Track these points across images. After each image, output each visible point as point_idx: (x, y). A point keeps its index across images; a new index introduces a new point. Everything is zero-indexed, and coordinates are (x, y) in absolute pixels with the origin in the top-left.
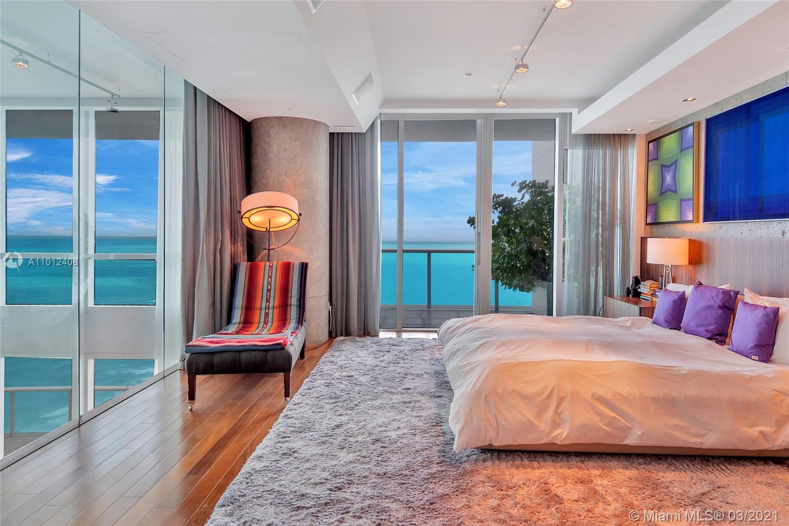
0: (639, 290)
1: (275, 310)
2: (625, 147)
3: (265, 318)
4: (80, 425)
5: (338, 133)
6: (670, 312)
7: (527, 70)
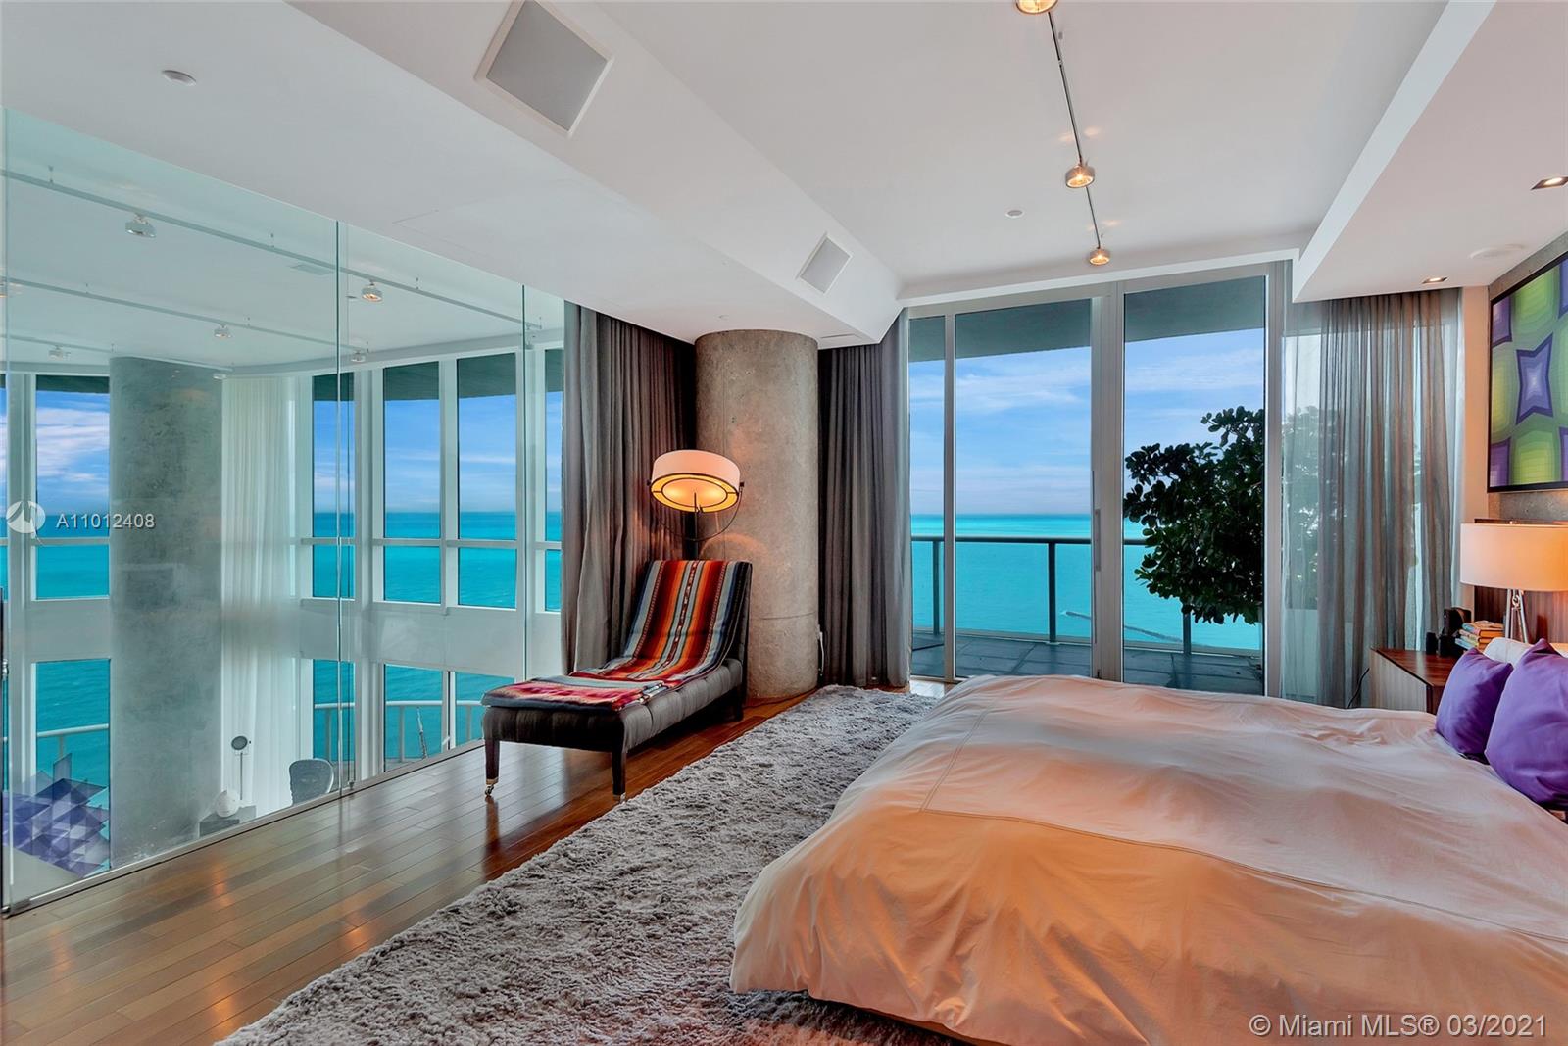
0: (1457, 641)
1: (689, 639)
2: (1432, 321)
3: (671, 651)
4: (341, 797)
5: (838, 350)
6: (1468, 714)
7: (1091, 179)
